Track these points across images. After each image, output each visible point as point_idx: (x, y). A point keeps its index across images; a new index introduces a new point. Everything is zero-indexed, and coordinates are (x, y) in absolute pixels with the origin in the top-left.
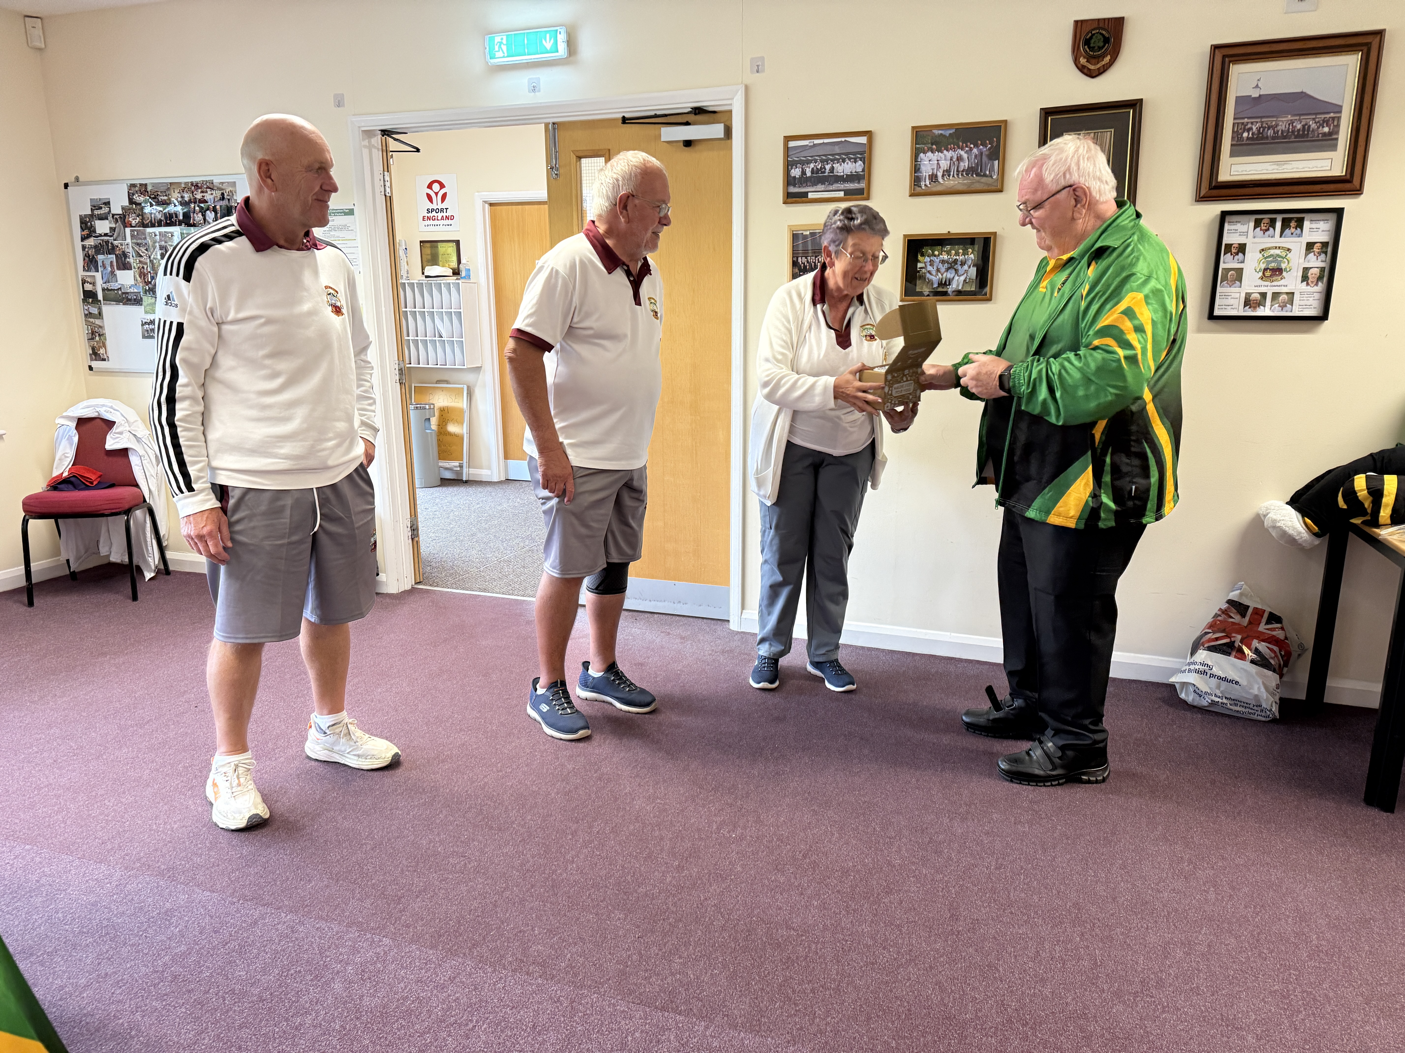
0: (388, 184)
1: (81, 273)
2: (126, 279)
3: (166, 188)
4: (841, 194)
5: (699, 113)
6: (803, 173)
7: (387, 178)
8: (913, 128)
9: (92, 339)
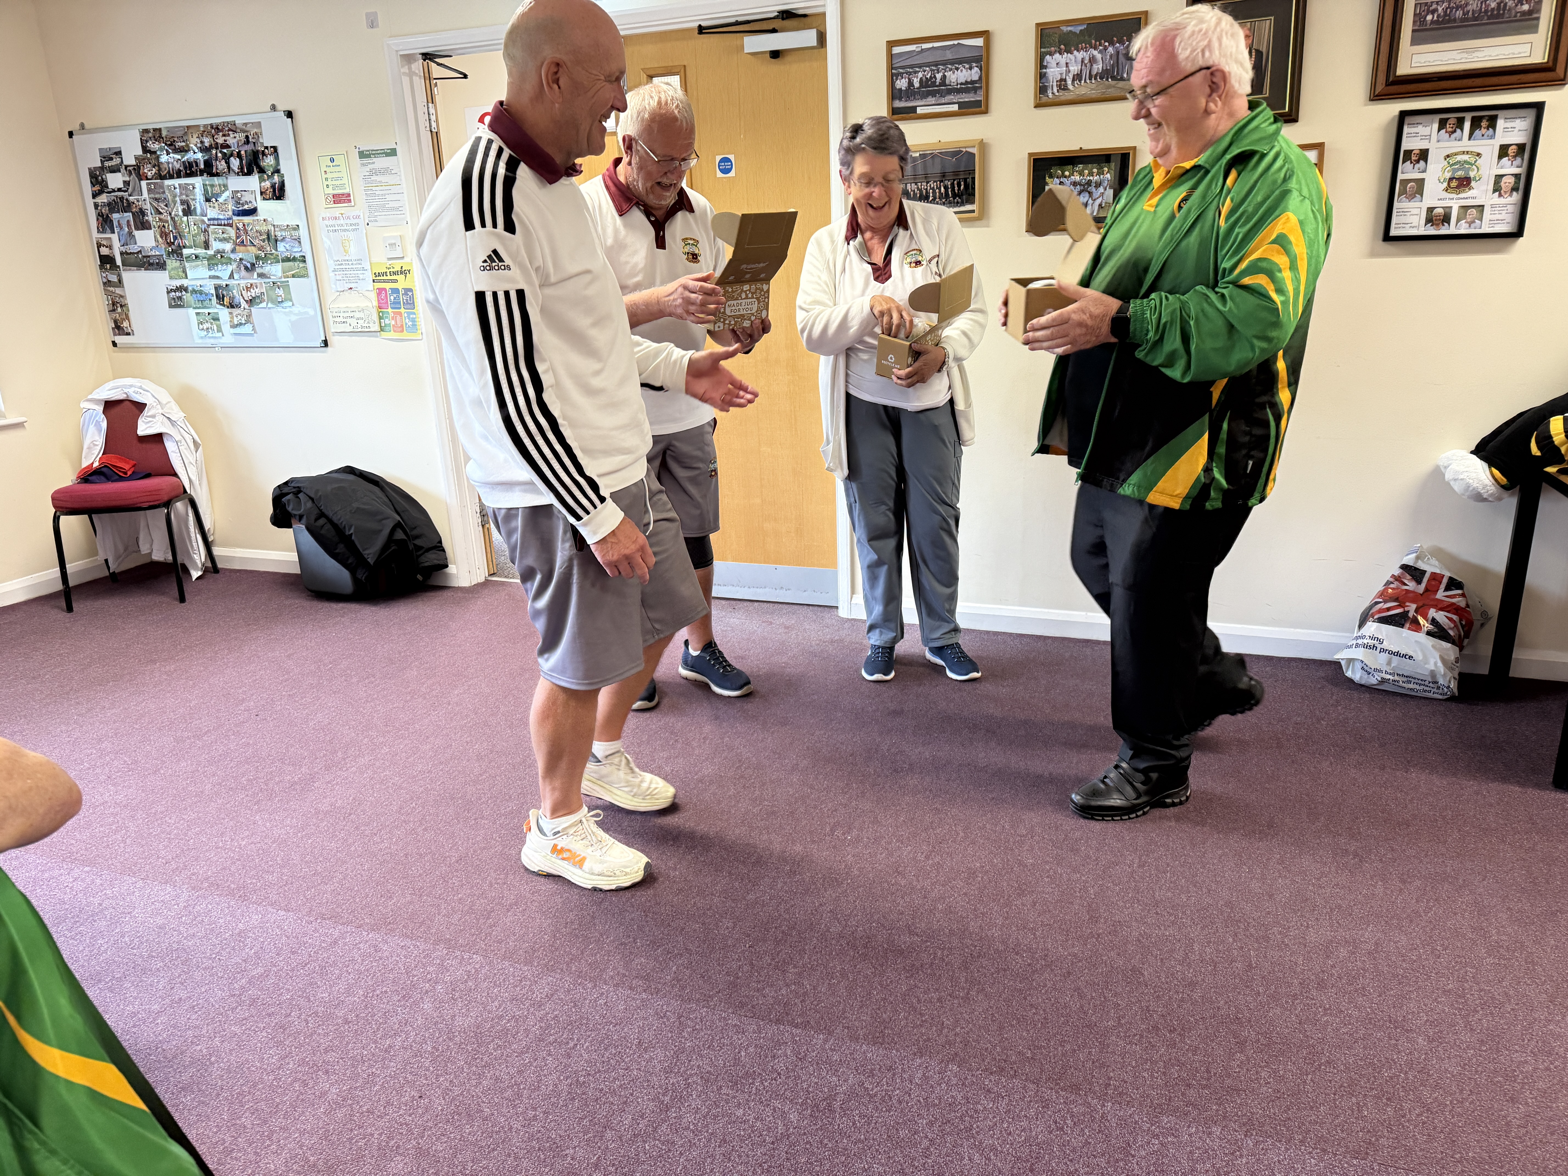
0: (433, 118)
1: (96, 235)
2: (146, 240)
3: (183, 132)
4: (955, 107)
5: (787, 18)
6: (911, 83)
7: (432, 111)
8: (1038, 25)
9: (114, 310)
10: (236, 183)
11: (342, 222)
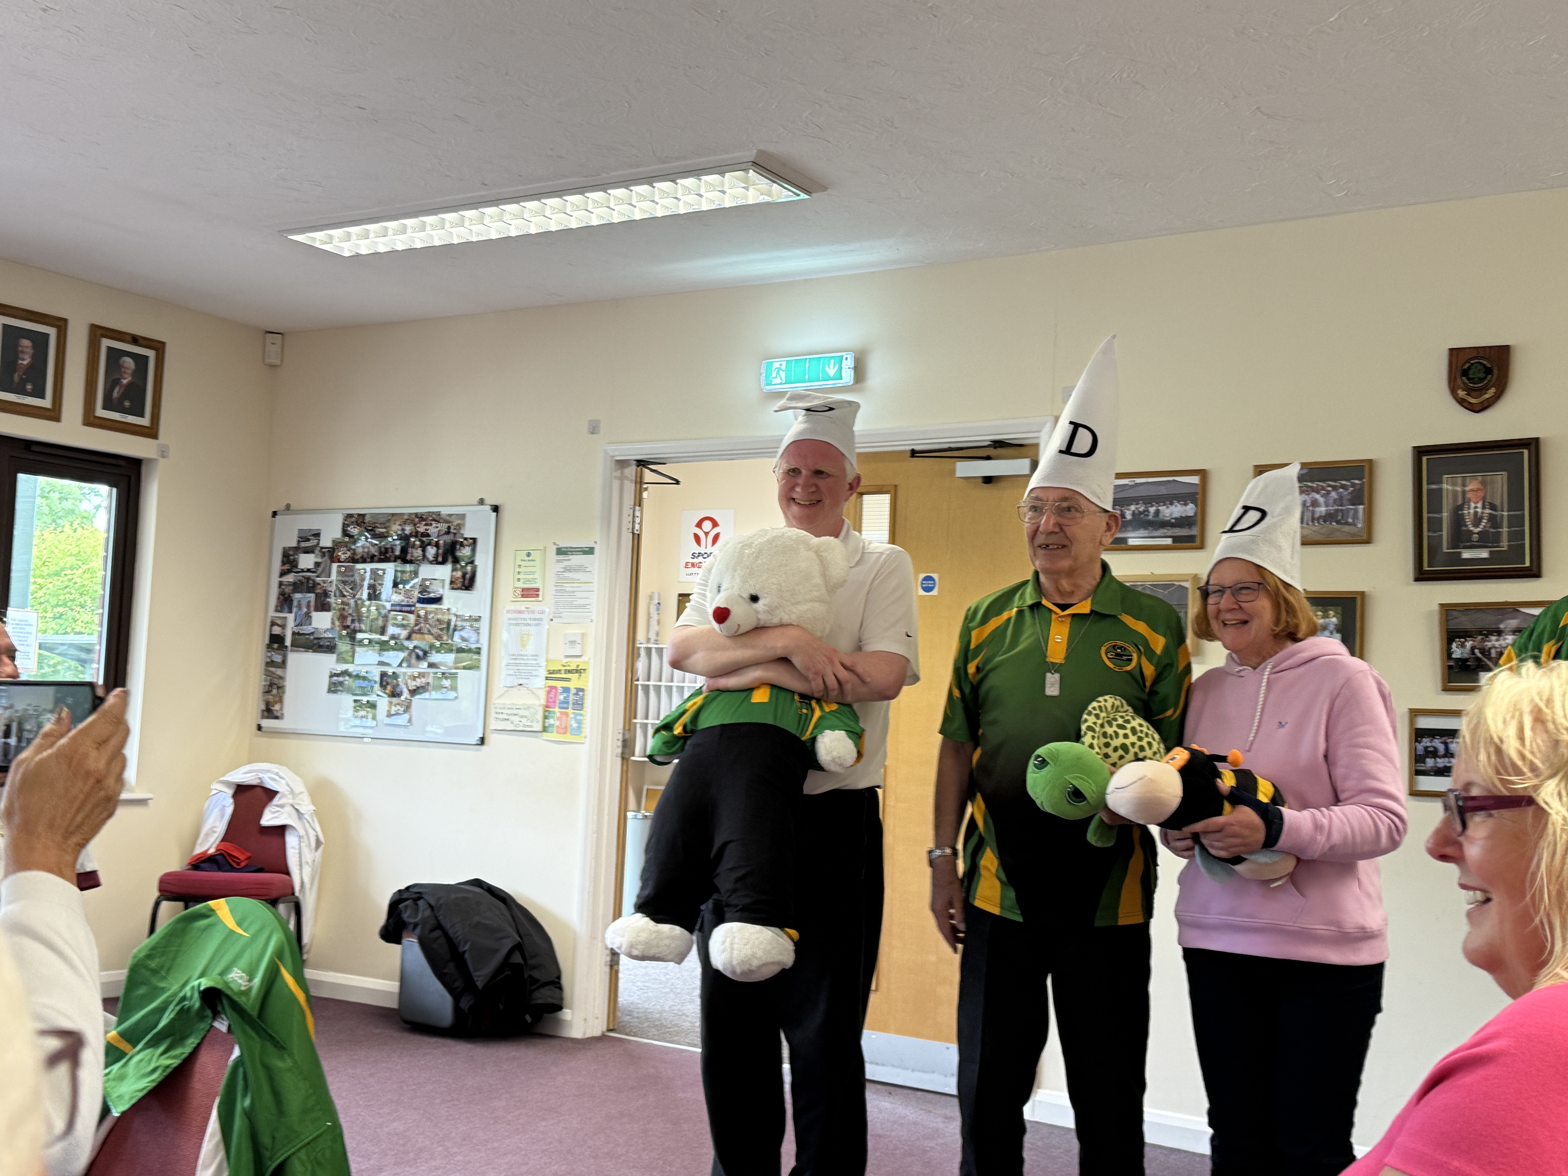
0: (638, 520)
1: (272, 613)
2: (322, 621)
3: (386, 519)
4: (1169, 541)
5: (1001, 447)
7: (638, 514)
9: (269, 692)
10: (427, 571)
11: (526, 616)
